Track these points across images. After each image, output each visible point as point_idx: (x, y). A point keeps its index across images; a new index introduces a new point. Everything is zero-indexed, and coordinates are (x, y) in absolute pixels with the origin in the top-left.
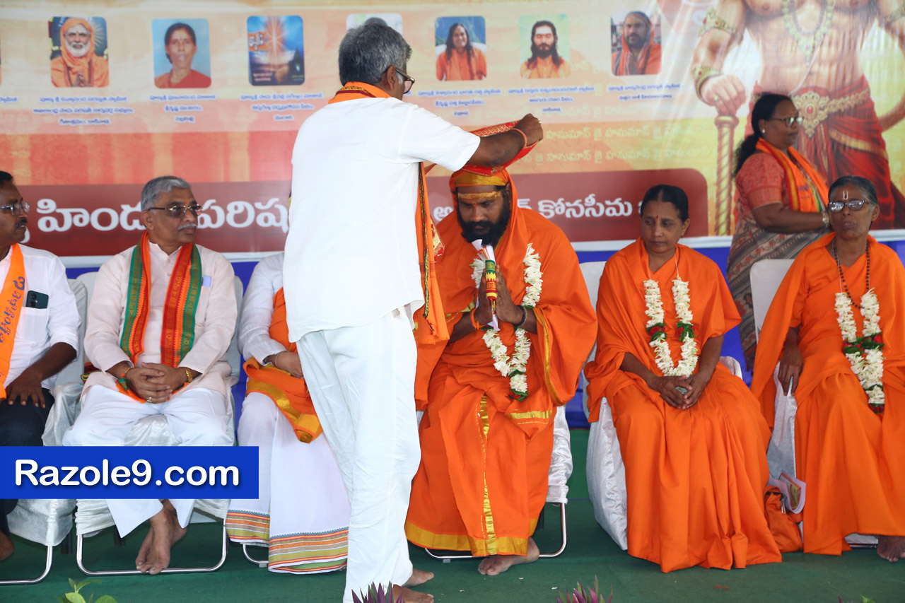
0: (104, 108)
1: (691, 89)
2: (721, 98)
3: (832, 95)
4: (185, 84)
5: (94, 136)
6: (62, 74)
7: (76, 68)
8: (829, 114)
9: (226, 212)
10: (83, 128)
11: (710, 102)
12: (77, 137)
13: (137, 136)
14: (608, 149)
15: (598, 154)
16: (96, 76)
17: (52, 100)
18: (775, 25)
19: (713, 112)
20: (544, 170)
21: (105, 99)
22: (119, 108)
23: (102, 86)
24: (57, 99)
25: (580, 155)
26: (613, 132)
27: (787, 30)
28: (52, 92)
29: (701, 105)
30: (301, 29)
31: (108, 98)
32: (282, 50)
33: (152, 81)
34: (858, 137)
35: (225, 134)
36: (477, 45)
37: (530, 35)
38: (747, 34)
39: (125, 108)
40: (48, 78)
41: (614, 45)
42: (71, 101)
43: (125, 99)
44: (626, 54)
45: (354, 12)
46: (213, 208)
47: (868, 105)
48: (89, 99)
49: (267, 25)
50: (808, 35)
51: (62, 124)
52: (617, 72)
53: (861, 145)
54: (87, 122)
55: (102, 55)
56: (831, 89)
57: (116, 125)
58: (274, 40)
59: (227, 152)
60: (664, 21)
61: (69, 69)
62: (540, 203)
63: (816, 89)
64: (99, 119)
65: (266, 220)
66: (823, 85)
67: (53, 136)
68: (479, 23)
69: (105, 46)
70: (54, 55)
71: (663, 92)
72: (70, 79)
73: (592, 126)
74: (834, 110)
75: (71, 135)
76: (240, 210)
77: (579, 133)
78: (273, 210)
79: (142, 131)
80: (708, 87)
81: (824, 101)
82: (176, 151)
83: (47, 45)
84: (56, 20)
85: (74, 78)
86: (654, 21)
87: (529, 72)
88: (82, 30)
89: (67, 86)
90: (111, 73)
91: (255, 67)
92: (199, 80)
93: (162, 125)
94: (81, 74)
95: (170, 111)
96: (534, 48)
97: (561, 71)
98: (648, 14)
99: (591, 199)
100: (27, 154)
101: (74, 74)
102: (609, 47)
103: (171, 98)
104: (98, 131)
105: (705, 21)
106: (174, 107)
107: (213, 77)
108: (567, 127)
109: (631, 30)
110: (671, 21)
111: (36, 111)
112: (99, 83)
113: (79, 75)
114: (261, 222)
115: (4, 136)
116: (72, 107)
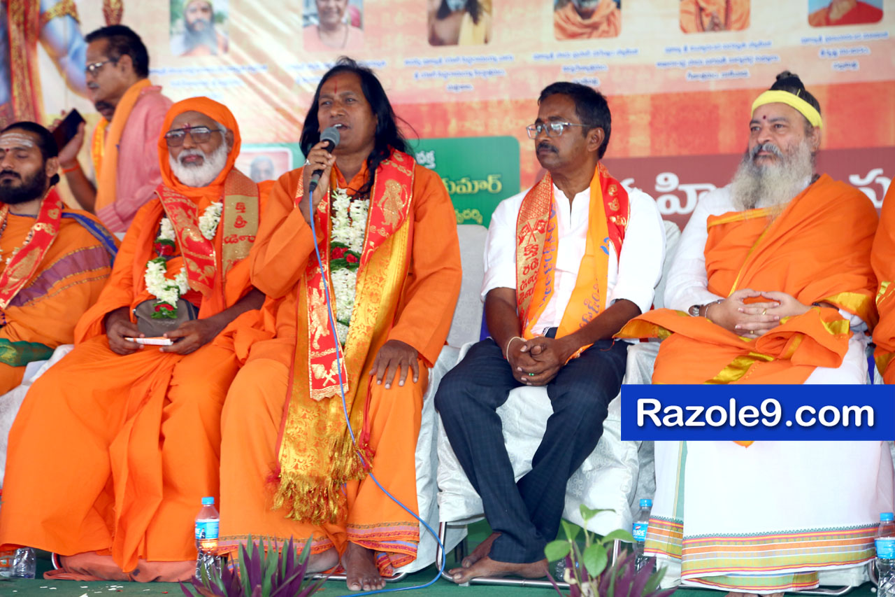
0: (742, 56)
4: (848, 19)
5: (729, 93)
6: (693, 18)
7: (710, 9)
10: (714, 85)
12: (708, 94)
16: (734, 17)
17: (679, 50)
21: (744, 45)
22: (760, 55)
23: (742, 28)
24: (686, 49)
28: (680, 40)
31: (748, 43)
33: (805, 19)
39: (768, 55)
40: (675, 23)
42: (702, 51)
43: (769, 44)
48: (725, 47)
51: (689, 79)
54: (720, 76)
57: (756, 78)
61: (701, 10)
64: (735, 71)
67: (678, 94)
72: (702, 23)
75: (699, 93)
82: (832, 108)
85: (707, 21)
89: (698, 31)
90: (753, 12)
92: (867, 13)
94: (715, 14)
95: (826, 56)
100: (646, 118)
101: (707, 15)
103: (828, 39)
104: (733, 87)
106: (831, 50)
107: (886, 9)
111: (659, 64)
112: (738, 25)
113: (713, 18)
115: (621, 97)
116: (703, 57)
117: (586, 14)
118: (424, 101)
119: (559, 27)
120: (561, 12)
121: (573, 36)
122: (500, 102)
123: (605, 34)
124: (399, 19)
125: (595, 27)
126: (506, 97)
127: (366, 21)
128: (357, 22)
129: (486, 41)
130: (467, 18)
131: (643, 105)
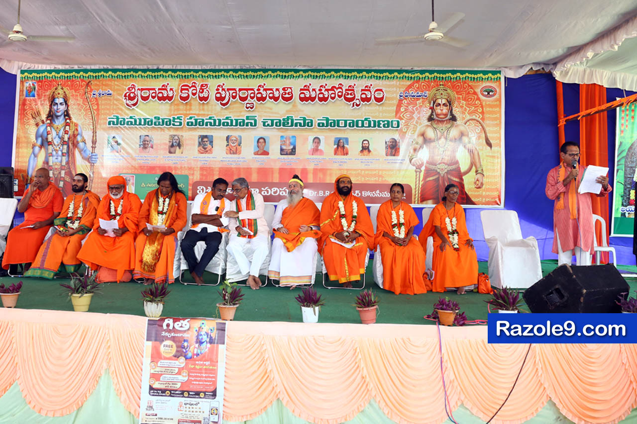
0: (239, 160)
1: (408, 161)
2: (417, 164)
3: (449, 165)
4: (262, 154)
5: (236, 168)
6: (229, 151)
7: (232, 149)
8: (448, 171)
9: (271, 191)
10: (233, 166)
11: (414, 165)
12: (232, 168)
13: (248, 168)
14: (383, 177)
15: (380, 179)
16: (238, 151)
17: (226, 158)
18: (432, 144)
19: (414, 168)
20: (364, 182)
22: (243, 160)
23: (239, 154)
25: (375, 179)
26: (385, 172)
27: (436, 146)
29: (411, 165)
30: (295, 140)
32: (289, 145)
33: (253, 153)
34: (456, 178)
35: (272, 168)
36: (346, 146)
37: (361, 143)
38: (424, 146)
39: (245, 161)
41: (386, 147)
43: (245, 158)
44: (389, 150)
45: (311, 135)
46: (268, 189)
47: (459, 169)
49: (286, 138)
50: (442, 147)
51: (227, 164)
52: (387, 155)
53: (457, 180)
54: (234, 164)
55: (240, 145)
56: (448, 163)
57: (242, 165)
58: (288, 142)
59: (273, 174)
60: (400, 141)
62: (363, 192)
63: (444, 163)
64: (238, 163)
65: (282, 193)
66: (446, 162)
67: (225, 168)
68: (347, 139)
69: (241, 143)
70: (227, 145)
71: (399, 161)
73: (379, 170)
74: (449, 169)
75: (230, 167)
76: (275, 190)
77: (375, 172)
78: (285, 191)
79: (249, 167)
80: (413, 161)
81: (446, 166)
82: (258, 173)
83: (226, 143)
84: (228, 136)
85: (232, 152)
86: (398, 141)
87: (361, 154)
88: (235, 139)
89: (230, 154)
90: (242, 151)
91: (282, 150)
92: (266, 153)
93: (255, 165)
94: (234, 151)
96: (363, 147)
97: (370, 154)
98: (396, 139)
99: (378, 192)
100: (218, 173)
102: (385, 148)
105: (412, 142)
106: (258, 160)
107: (270, 152)
108: (371, 170)
109: (391, 143)
110: (403, 141)
111: (221, 161)
114: (281, 194)
115: (212, 167)
116: (231, 160)
117: (205, 149)
118: (167, 166)
119: (198, 151)
120: (199, 148)
121: (202, 153)
122: (185, 167)
123: (209, 153)
124: (162, 147)
125: (207, 151)
126: (186, 166)
127: (154, 147)
128: (152, 147)
129: (182, 153)
130: (178, 147)
131: (217, 169)
